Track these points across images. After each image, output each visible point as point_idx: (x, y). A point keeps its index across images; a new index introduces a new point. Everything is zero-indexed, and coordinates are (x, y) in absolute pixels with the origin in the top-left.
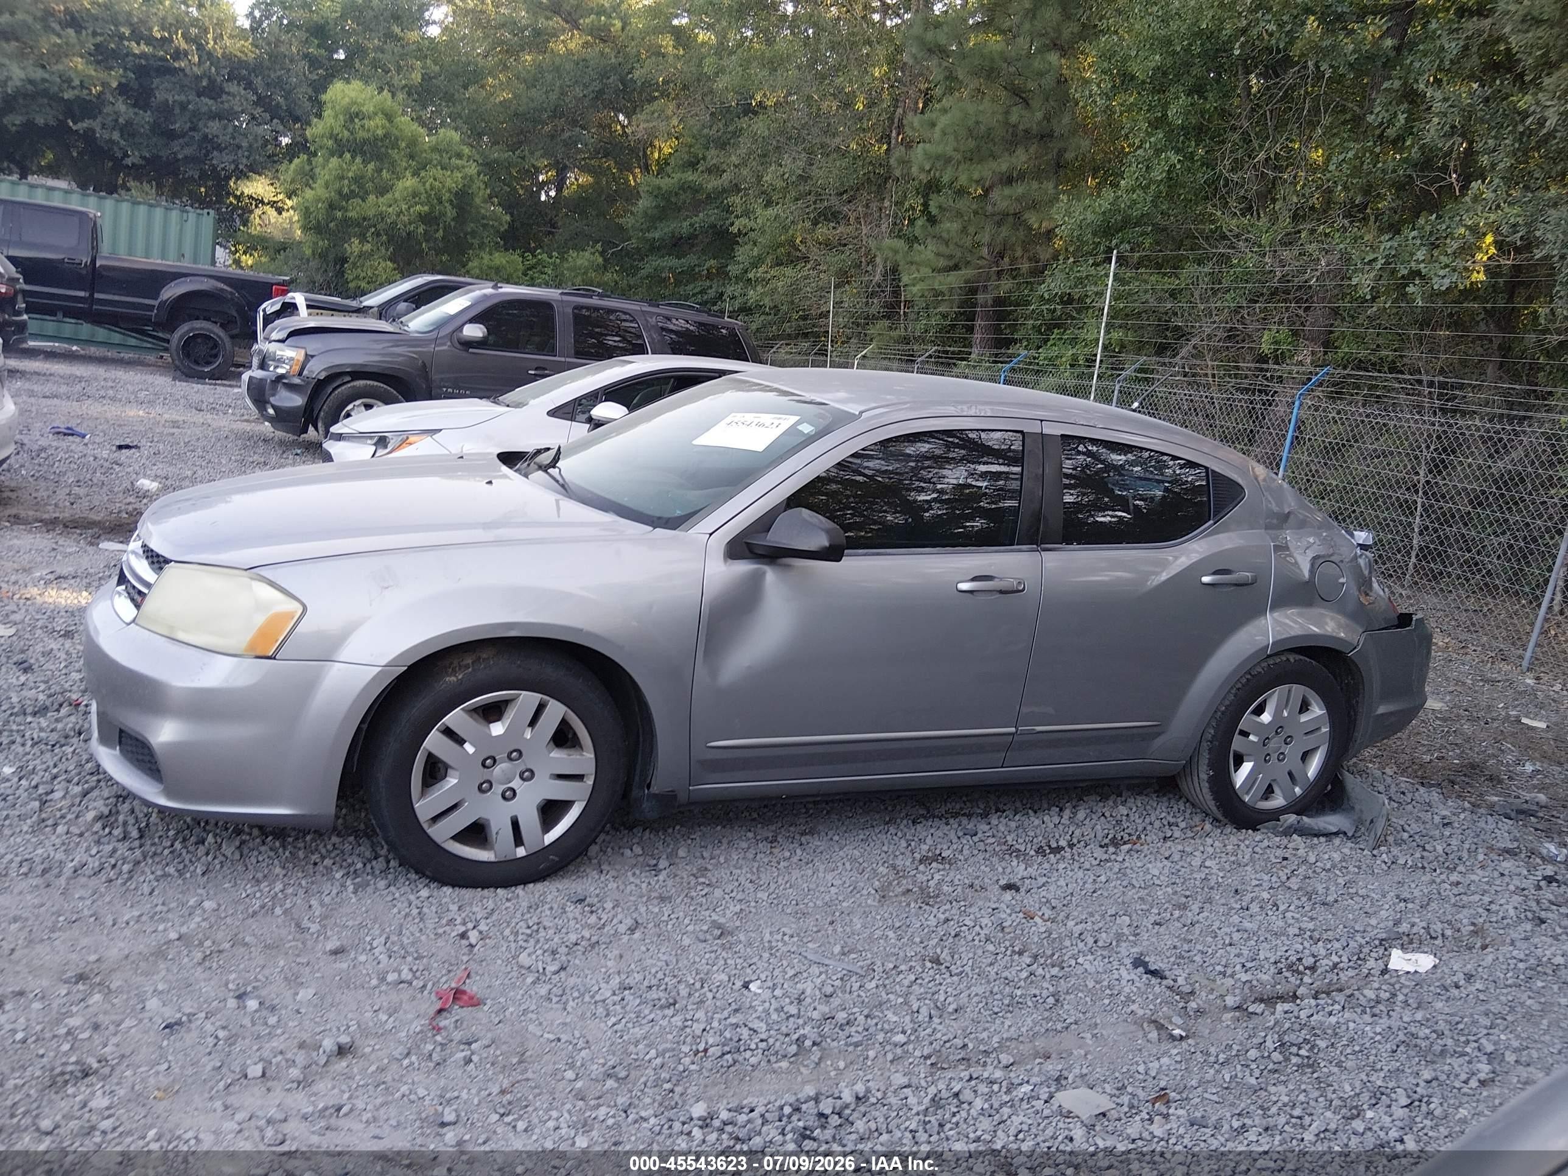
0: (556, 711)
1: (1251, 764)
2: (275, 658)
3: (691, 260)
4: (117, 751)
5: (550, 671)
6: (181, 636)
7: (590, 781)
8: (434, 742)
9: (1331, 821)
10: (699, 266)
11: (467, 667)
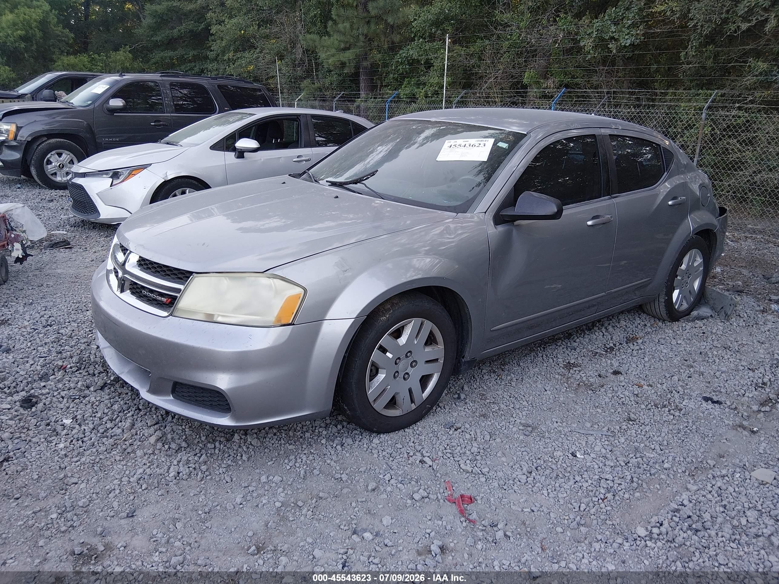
0: (428, 325)
1: (678, 291)
2: (294, 324)
3: (180, 52)
4: (171, 397)
5: (427, 304)
6: (220, 319)
7: (441, 361)
8: (375, 355)
9: (704, 311)
10: (186, 54)
11: (389, 310)
